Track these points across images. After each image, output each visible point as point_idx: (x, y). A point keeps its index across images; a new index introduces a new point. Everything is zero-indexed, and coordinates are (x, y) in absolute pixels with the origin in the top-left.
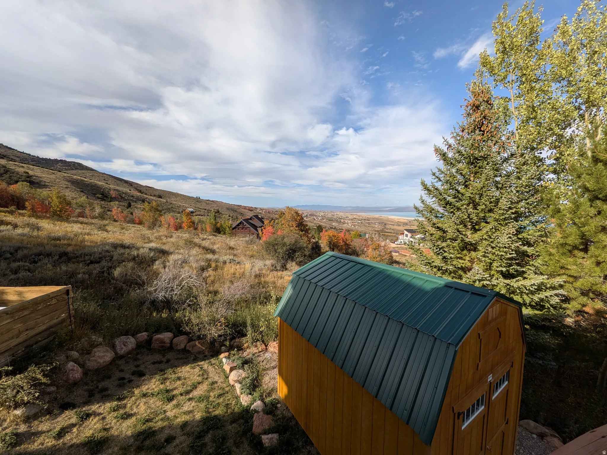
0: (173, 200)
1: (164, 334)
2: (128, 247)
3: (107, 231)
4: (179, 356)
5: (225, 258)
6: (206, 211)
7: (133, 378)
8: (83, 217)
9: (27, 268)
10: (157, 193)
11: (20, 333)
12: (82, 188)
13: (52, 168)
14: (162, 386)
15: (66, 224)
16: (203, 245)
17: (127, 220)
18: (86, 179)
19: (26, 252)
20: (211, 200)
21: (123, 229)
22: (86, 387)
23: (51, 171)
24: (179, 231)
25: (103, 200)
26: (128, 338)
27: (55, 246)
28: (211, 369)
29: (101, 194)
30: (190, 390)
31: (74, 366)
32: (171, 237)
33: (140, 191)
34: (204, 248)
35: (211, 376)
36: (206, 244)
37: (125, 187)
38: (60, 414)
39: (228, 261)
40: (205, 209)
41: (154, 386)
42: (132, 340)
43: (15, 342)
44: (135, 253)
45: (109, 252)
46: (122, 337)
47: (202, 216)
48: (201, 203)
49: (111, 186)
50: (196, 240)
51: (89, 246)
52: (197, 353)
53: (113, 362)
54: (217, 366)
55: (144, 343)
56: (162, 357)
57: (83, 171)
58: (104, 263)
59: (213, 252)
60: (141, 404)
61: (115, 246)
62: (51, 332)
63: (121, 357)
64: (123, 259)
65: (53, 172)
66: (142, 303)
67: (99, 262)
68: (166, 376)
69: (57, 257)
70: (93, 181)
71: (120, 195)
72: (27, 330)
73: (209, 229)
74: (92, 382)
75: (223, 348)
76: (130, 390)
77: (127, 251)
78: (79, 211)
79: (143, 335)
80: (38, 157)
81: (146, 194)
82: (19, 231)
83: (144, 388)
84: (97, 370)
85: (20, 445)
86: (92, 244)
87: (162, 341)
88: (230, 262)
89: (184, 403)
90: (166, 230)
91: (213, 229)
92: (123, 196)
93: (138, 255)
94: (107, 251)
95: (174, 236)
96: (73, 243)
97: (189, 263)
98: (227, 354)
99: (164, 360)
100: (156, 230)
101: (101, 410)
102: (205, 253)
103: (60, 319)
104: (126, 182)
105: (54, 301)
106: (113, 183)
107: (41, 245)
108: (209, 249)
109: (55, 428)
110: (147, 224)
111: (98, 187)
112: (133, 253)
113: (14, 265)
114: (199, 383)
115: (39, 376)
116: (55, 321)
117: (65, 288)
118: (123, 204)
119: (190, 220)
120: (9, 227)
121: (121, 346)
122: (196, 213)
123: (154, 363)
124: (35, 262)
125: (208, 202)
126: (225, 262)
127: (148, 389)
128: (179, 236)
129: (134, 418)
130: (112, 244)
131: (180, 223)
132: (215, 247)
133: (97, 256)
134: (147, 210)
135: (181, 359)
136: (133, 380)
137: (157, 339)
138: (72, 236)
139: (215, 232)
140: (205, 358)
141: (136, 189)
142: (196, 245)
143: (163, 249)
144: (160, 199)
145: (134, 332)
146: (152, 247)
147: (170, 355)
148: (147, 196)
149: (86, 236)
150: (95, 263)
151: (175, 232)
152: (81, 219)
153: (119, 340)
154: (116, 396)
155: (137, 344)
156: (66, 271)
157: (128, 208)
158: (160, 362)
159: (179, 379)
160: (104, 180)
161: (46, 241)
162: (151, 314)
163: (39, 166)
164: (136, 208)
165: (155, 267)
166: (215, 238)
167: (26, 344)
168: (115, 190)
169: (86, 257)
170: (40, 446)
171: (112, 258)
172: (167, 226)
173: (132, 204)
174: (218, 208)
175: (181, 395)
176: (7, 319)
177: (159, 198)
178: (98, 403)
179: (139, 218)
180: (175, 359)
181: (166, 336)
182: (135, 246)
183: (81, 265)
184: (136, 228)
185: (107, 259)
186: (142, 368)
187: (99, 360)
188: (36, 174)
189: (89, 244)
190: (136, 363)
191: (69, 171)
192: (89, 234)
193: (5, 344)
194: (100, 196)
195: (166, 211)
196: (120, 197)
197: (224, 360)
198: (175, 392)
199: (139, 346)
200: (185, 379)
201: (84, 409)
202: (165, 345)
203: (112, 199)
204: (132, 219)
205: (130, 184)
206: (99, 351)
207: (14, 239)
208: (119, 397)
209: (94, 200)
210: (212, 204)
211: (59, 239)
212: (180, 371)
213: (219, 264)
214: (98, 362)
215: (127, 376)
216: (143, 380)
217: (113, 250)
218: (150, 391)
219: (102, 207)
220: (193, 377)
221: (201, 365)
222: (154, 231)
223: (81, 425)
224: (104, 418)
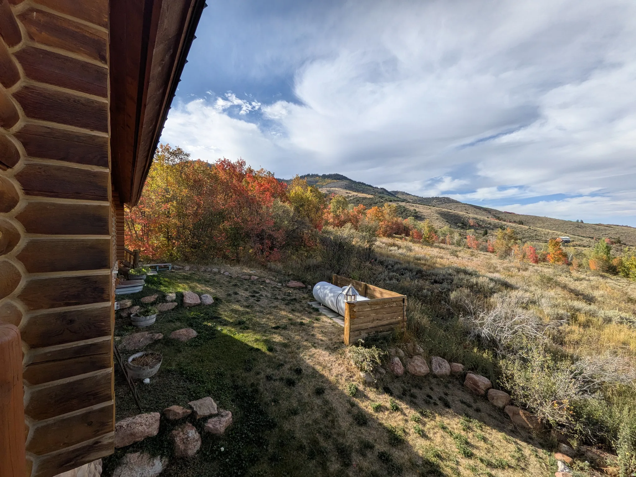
0: (538, 226)
1: (479, 376)
2: (471, 274)
3: (457, 256)
4: (493, 413)
5: (610, 313)
6: (593, 241)
7: (438, 402)
8: (444, 243)
9: (397, 277)
10: (518, 219)
11: (373, 320)
12: (447, 219)
13: (430, 204)
14: (463, 433)
15: (430, 248)
16: (572, 287)
17: (480, 248)
18: (451, 211)
19: (399, 266)
20: (605, 223)
21: (472, 256)
22: (403, 385)
23: (429, 207)
24: (539, 265)
25: (462, 228)
26: (444, 361)
27: (416, 264)
28: (533, 460)
29: (462, 223)
30: (495, 465)
31: (399, 362)
32: (526, 269)
33: (498, 218)
34: (572, 291)
35: (530, 471)
36: (581, 286)
37: (483, 215)
38: (383, 393)
39: (616, 319)
40: (592, 238)
41: (455, 426)
42: (447, 365)
43: (371, 325)
44: (474, 280)
45: (451, 276)
46: (438, 357)
47: (584, 246)
48: (584, 229)
49: (470, 215)
50: (563, 279)
51: (438, 268)
52: (518, 426)
53: (426, 376)
54: (546, 465)
55: (458, 375)
56: (472, 401)
57: (450, 204)
58: (445, 285)
59: (590, 300)
60: (438, 434)
61: (458, 271)
62: (391, 327)
63: (435, 376)
64: (462, 284)
65: (430, 207)
66: (467, 333)
67: (441, 283)
68: (471, 425)
69: (415, 273)
70: (456, 212)
71: (478, 223)
72: (377, 320)
73: (593, 267)
74: (408, 383)
75: (564, 446)
76: (433, 412)
77: (468, 277)
78: (443, 238)
79: (459, 367)
80: (422, 197)
81: (504, 221)
82: (400, 251)
83: (446, 421)
84: (413, 375)
85: (356, 398)
86: (441, 266)
87: (475, 383)
88: (621, 323)
89: (482, 474)
90: (520, 261)
91: (602, 267)
92: (481, 224)
93: (477, 284)
94: (450, 274)
95: (531, 268)
96: (428, 263)
97: (539, 305)
98: (568, 459)
99: (474, 406)
100: (508, 260)
101: (407, 412)
102: (571, 299)
103: (397, 320)
104: (485, 210)
105: (394, 305)
106: (473, 212)
107: (409, 262)
108: (582, 294)
109: (376, 401)
110: (499, 253)
111: (459, 217)
112: (471, 280)
113: (391, 274)
114: (510, 467)
115: (376, 356)
116: (394, 320)
117: (402, 297)
118: (480, 232)
119: (559, 252)
120: (396, 248)
121: (436, 366)
122: (574, 243)
123: (462, 402)
124: (403, 274)
125: (597, 227)
126: (608, 320)
127: (449, 424)
128: (537, 270)
129: (428, 443)
130: (456, 268)
131: (544, 255)
132: (596, 294)
133: (441, 277)
134: (500, 237)
135: (495, 418)
136: (438, 405)
137: (471, 379)
138: (429, 258)
139: (607, 271)
140: (529, 440)
141: (495, 216)
142: (557, 284)
143: (507, 282)
144: (521, 226)
145: (451, 358)
146: (495, 277)
147: (481, 405)
148: (505, 223)
149: (438, 260)
150: (439, 283)
151: (534, 264)
152: (442, 245)
153: (436, 359)
154: (421, 408)
155: (451, 372)
156: (417, 286)
157: (484, 236)
158: (469, 406)
159: (485, 439)
160: (466, 210)
161: (412, 260)
162: (473, 349)
163: (422, 204)
164: (492, 235)
165: (492, 300)
166: (601, 279)
167: (376, 329)
168: (473, 218)
169: (433, 276)
170: (365, 408)
171: (453, 281)
172: (521, 256)
173: (489, 231)
174: (618, 236)
175: (482, 461)
176: (368, 308)
177: (520, 224)
178: (407, 404)
179: (493, 246)
180: (487, 414)
181: (483, 381)
182: (478, 274)
183: (427, 282)
184: (486, 256)
185: (448, 281)
186: (449, 399)
187: (416, 368)
188: (420, 210)
189: (439, 266)
190: (446, 390)
191: (440, 206)
192: (442, 258)
193: (365, 324)
194: (460, 225)
195: (527, 239)
196: (477, 225)
197: (560, 465)
198: (475, 451)
199: (453, 375)
200: (492, 446)
201: (397, 401)
202: (479, 389)
203: (471, 227)
204: (485, 246)
205: (488, 211)
206: (418, 360)
207: (396, 256)
208: (422, 412)
209: (455, 228)
210: (606, 230)
211: (419, 259)
212: (489, 431)
213: (595, 319)
214: (415, 369)
215: (435, 397)
216: (447, 412)
217: (455, 274)
218: (450, 428)
219: (460, 235)
220: (504, 452)
221: (521, 445)
222: (506, 261)
223: (391, 413)
224: (406, 421)
